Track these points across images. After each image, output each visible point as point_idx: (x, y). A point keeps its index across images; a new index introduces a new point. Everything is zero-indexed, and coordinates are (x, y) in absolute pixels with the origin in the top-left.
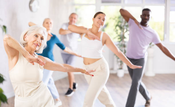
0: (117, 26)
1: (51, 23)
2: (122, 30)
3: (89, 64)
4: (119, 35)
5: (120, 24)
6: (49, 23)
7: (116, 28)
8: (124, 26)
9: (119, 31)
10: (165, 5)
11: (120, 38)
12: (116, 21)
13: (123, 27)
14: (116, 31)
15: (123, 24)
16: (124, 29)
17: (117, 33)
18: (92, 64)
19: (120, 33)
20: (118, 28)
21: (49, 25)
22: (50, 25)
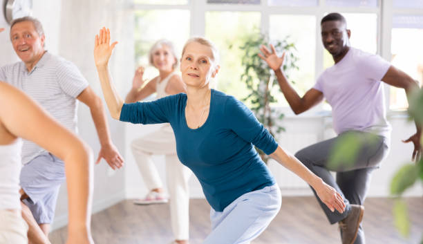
0: (249, 66)
2: (266, 78)
4: (255, 93)
5: (257, 63)
7: (246, 73)
8: (268, 68)
9: (256, 81)
10: (378, 10)
11: (258, 101)
12: (248, 52)
13: (267, 72)
14: (247, 81)
16: (269, 76)
17: (250, 87)
19: (259, 85)
20: (252, 72)
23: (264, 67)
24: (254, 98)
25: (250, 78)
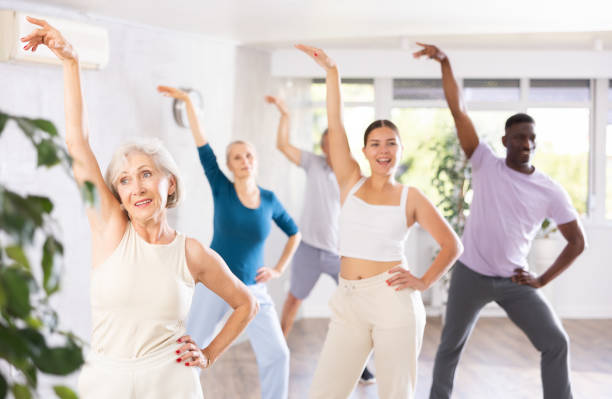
0: (441, 169)
1: (248, 156)
2: (459, 182)
3: (360, 278)
4: (448, 199)
5: (450, 164)
6: (244, 156)
7: (437, 177)
8: (462, 170)
9: (449, 186)
10: (591, 105)
11: (451, 208)
12: (439, 153)
13: (460, 175)
14: (438, 187)
15: (460, 165)
16: (463, 179)
17: (442, 193)
18: (366, 280)
19: (452, 190)
20: (444, 176)
21: (244, 163)
22: (247, 161)
23: (457, 170)
24: (446, 205)
25: (442, 183)
